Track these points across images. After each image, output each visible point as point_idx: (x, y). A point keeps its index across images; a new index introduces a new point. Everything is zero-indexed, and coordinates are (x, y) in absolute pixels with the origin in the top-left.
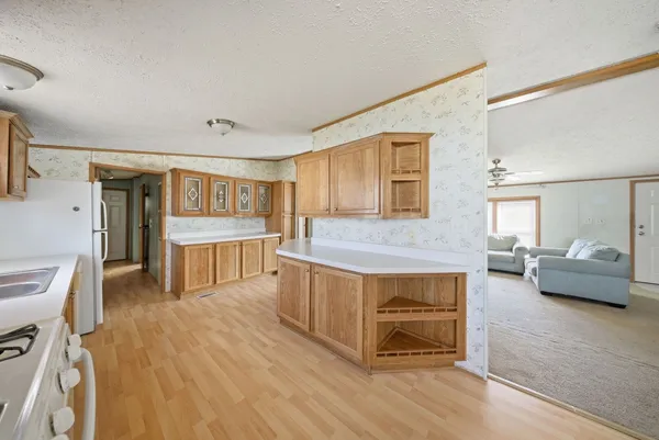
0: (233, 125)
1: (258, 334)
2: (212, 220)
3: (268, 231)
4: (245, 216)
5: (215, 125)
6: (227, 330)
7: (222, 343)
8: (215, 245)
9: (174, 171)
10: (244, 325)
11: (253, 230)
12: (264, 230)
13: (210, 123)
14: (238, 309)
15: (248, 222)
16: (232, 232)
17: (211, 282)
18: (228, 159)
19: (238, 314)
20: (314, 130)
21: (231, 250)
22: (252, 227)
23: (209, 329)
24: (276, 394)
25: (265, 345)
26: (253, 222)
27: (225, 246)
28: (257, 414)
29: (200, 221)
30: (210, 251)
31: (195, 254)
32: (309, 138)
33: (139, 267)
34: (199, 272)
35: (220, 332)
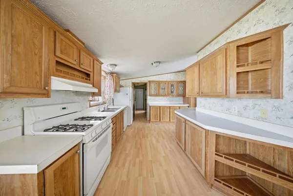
0: (160, 62)
1: (166, 143)
2: (161, 98)
3: (184, 104)
4: (173, 96)
5: (154, 64)
6: (157, 137)
7: (154, 141)
8: (160, 107)
9: (149, 81)
10: (163, 138)
11: (177, 102)
12: (182, 102)
13: (152, 64)
14: (164, 131)
15: (175, 99)
16: (168, 103)
17: (159, 120)
18: (166, 74)
19: (163, 134)
20: (198, 52)
21: (166, 109)
22: (176, 101)
23: (153, 135)
24: (161, 165)
25: (167, 148)
26: (178, 98)
27: (164, 107)
28: (152, 167)
29: (157, 98)
30: (159, 109)
31: (154, 109)
32: (196, 57)
33: (144, 111)
34: (155, 116)
35: (155, 137)
